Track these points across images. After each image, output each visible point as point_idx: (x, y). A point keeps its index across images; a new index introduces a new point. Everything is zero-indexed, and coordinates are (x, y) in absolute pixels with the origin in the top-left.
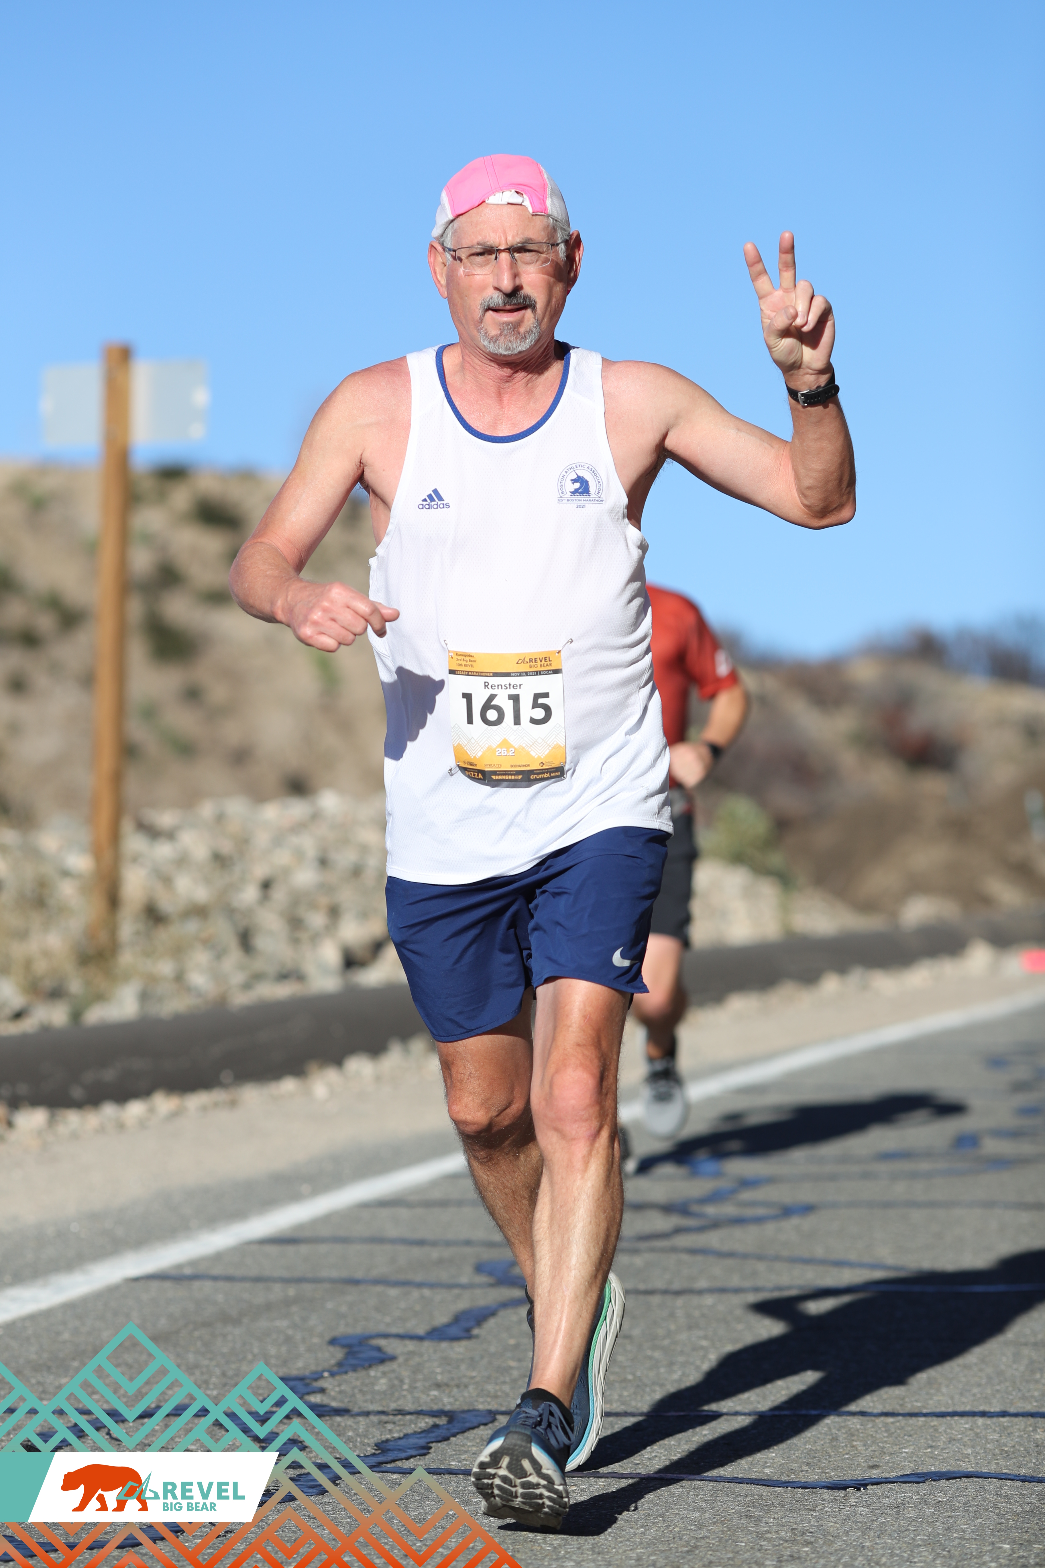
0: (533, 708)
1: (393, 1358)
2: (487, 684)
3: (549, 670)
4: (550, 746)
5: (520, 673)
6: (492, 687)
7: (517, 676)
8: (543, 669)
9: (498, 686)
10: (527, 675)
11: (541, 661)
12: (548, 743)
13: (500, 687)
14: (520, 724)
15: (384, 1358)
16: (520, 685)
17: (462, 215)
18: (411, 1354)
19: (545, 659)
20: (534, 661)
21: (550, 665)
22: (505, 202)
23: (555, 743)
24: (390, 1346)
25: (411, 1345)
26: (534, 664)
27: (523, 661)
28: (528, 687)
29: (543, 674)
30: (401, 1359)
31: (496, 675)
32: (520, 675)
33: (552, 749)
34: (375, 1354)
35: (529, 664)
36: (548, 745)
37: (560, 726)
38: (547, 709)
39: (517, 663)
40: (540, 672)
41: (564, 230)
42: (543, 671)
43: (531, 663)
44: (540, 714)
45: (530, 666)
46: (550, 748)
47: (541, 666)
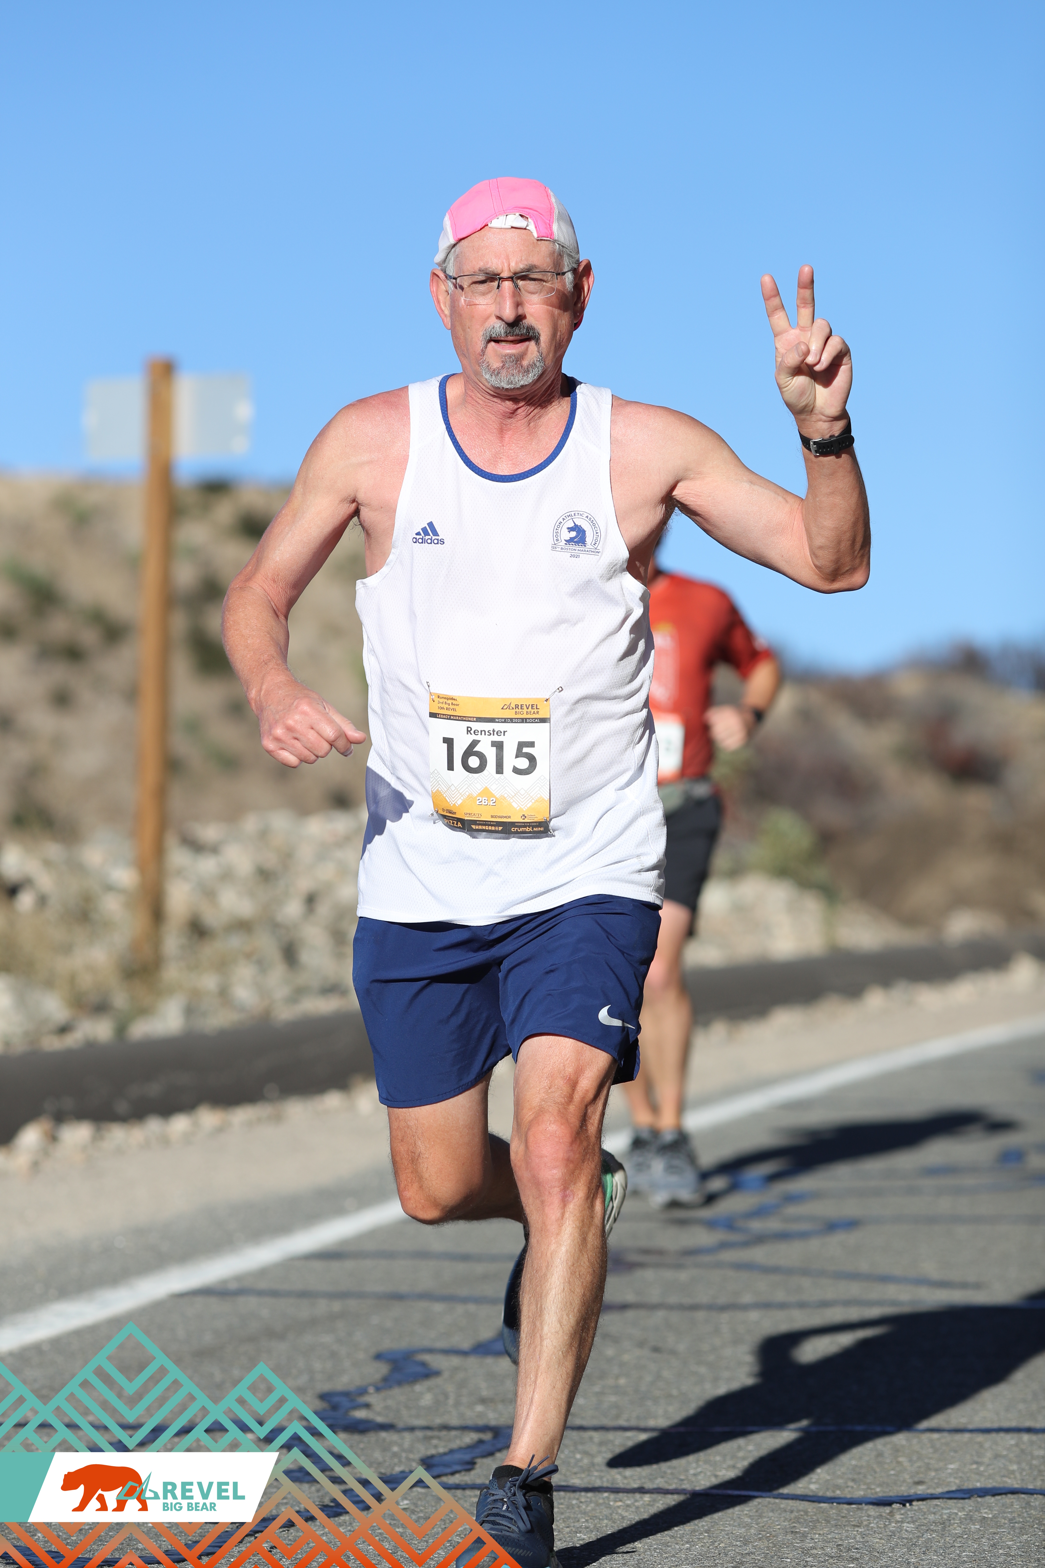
0: (517, 757)
1: (437, 1373)
2: (469, 729)
3: (536, 719)
4: (533, 799)
5: (505, 719)
6: (474, 732)
7: (502, 722)
8: (529, 716)
9: (481, 731)
10: (512, 722)
11: (528, 709)
12: (531, 795)
13: (483, 733)
14: (503, 773)
15: (428, 1374)
16: (504, 732)
17: (464, 239)
18: (456, 1369)
19: (532, 707)
20: (520, 707)
21: (538, 713)
22: (508, 226)
23: (539, 796)
24: (435, 1361)
25: (455, 1361)
26: (520, 710)
27: (509, 707)
28: (514, 734)
29: (529, 722)
30: (446, 1374)
31: (480, 720)
32: (505, 722)
33: (535, 802)
34: (419, 1369)
35: (515, 710)
36: (531, 797)
37: (545, 778)
38: (532, 759)
39: (502, 709)
40: (526, 719)
41: (571, 256)
42: (529, 719)
43: (517, 710)
44: (523, 763)
45: (516, 712)
46: (533, 801)
47: (527, 713)
